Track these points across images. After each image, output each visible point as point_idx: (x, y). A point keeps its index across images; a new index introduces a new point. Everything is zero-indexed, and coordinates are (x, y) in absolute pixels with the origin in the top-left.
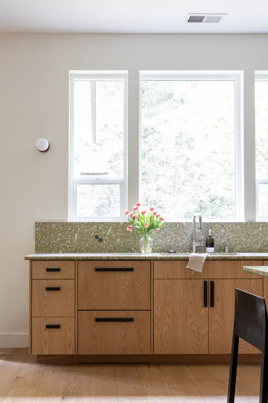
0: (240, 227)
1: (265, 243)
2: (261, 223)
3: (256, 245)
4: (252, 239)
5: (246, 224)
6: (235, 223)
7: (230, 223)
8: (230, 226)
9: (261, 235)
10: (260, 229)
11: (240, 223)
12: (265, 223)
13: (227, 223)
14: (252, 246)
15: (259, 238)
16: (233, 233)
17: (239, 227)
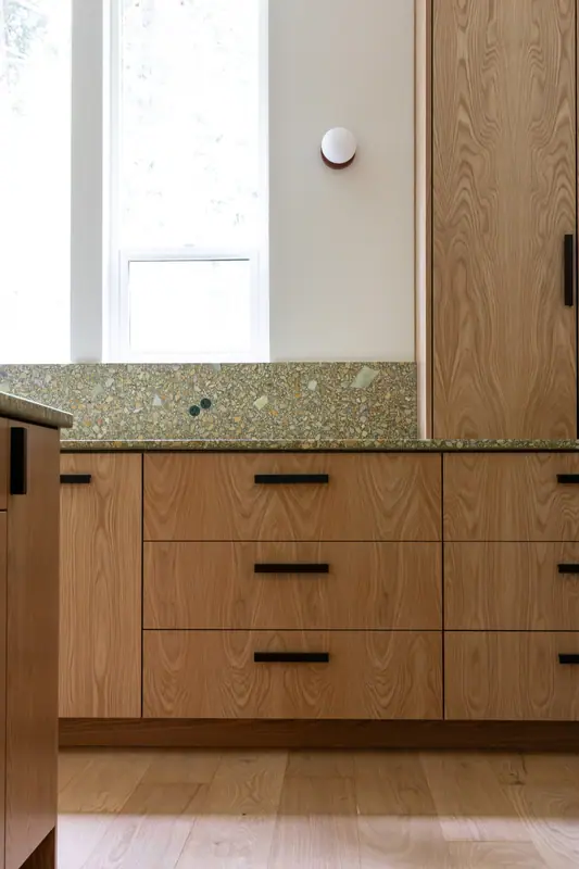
0: (53, 378)
1: (123, 423)
2: (110, 365)
3: (96, 428)
4: (85, 411)
5: (69, 368)
6: (37, 366)
7: (24, 366)
8: (23, 376)
9: (110, 399)
10: (109, 382)
11: (51, 366)
12: (121, 365)
13: (14, 366)
14: (85, 430)
15: (106, 409)
16: (34, 392)
17: (48, 378)
